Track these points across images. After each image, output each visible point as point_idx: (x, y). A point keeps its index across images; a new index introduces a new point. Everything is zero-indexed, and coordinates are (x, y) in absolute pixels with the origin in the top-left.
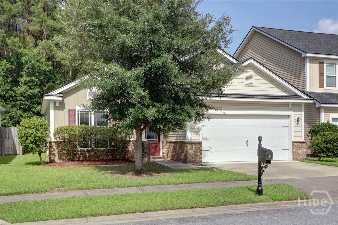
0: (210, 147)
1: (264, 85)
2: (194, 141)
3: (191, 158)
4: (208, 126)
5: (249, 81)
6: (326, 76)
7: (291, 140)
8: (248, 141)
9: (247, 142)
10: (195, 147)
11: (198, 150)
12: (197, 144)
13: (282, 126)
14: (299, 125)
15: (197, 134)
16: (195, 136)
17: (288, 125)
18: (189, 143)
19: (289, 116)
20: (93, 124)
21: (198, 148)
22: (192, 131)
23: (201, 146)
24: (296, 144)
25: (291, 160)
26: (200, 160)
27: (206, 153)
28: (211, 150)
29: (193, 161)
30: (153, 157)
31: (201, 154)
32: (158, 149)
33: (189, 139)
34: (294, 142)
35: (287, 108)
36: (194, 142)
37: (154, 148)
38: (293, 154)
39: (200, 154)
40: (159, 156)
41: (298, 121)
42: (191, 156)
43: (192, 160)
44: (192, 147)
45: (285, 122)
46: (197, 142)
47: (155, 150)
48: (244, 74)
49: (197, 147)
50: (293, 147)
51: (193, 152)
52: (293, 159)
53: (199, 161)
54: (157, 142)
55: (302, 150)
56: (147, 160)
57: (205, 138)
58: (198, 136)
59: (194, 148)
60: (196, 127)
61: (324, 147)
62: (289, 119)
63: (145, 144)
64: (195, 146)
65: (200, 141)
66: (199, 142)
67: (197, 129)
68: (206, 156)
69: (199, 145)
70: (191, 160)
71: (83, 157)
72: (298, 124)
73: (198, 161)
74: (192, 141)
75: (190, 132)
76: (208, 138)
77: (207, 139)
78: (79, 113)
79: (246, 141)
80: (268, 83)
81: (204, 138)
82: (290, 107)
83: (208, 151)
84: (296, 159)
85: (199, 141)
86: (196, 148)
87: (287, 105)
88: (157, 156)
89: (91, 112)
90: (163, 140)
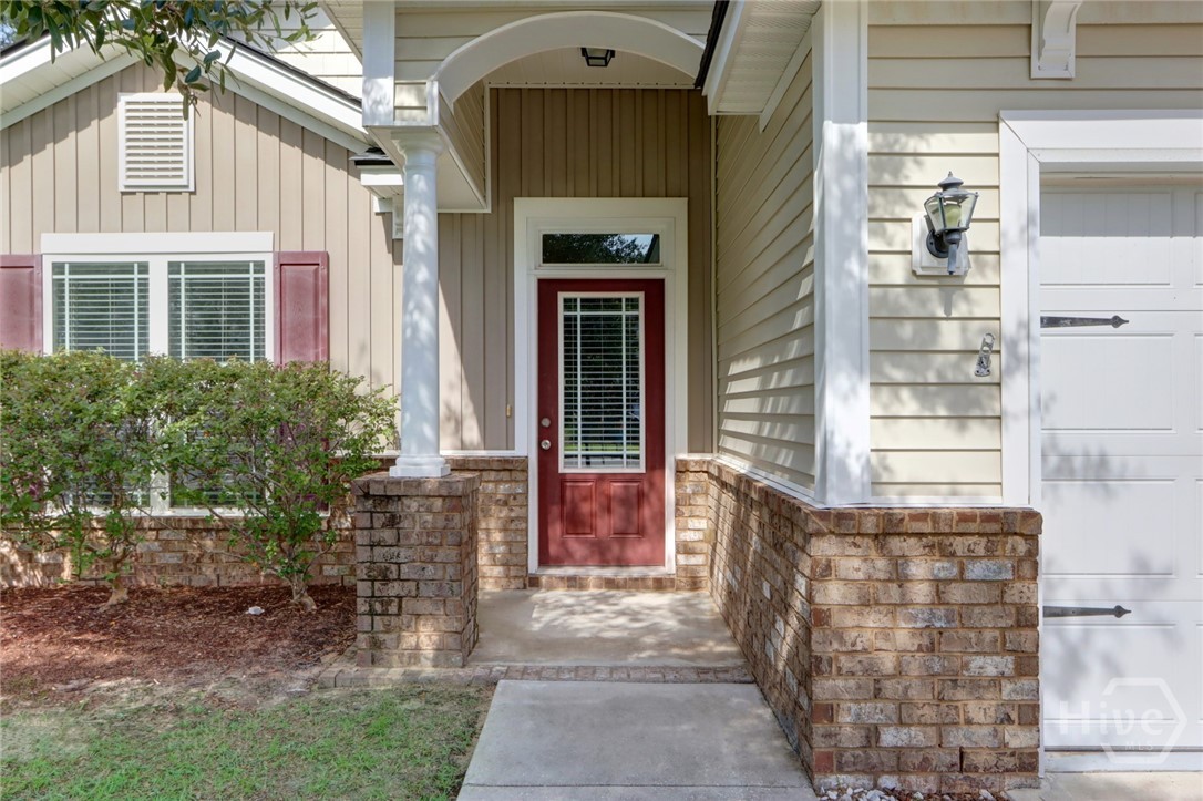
0: (1142, 568)
2: (918, 501)
3: (872, 712)
4: (1117, 321)
10: (939, 585)
12: (959, 545)
15: (960, 419)
16: (940, 433)
18: (842, 524)
20: (159, 345)
21: (982, 594)
22: (898, 375)
23: (1029, 562)
26: (1016, 738)
27: (1087, 637)
28: (1162, 606)
29: (898, 751)
30: (609, 573)
31: (1027, 664)
32: (647, 512)
33: (855, 468)
36: (924, 516)
37: (618, 510)
39: (1006, 663)
40: (654, 572)
42: (877, 694)
43: (889, 737)
44: (899, 577)
46: (965, 517)
47: (628, 519)
49: (961, 578)
51: (903, 638)
53: (1001, 748)
54: (642, 469)
56: (429, 653)
57: (1078, 462)
58: (978, 434)
59: (921, 592)
60: (950, 335)
64: (944, 568)
65: (1011, 498)
66: (991, 517)
67: (967, 353)
68: (1096, 669)
69: (990, 553)
70: (872, 734)
73: (982, 758)
74: (893, 500)
75: (864, 390)
76: (1115, 463)
77: (1098, 472)
81: (1066, 458)
83: (1119, 612)
85: (992, 500)
86: (956, 594)
88: (636, 572)
89: (144, 268)
90: (684, 456)
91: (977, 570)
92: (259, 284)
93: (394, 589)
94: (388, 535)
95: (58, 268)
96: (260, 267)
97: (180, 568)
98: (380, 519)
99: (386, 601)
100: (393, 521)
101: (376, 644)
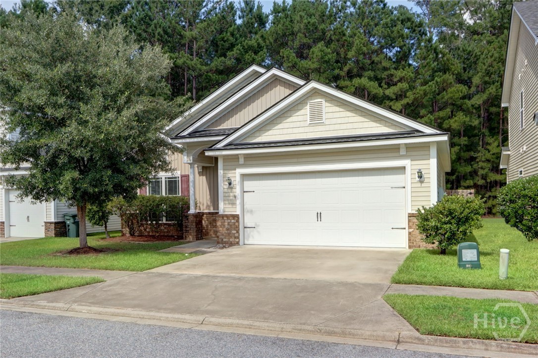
1: (346, 120)
2: (227, 214)
3: (222, 237)
4: (254, 192)
5: (316, 117)
7: (406, 211)
8: (320, 213)
9: (319, 216)
10: (228, 223)
12: (231, 218)
13: (390, 188)
14: (423, 185)
15: (232, 204)
16: (230, 206)
17: (403, 186)
21: (233, 224)
22: (226, 199)
23: (238, 221)
24: (413, 220)
28: (260, 227)
29: (225, 241)
31: (238, 232)
33: (222, 210)
34: (411, 216)
35: (397, 154)
38: (409, 237)
39: (235, 232)
41: (420, 177)
42: (223, 235)
44: (225, 222)
46: (231, 215)
48: (308, 107)
50: (409, 224)
51: (225, 229)
52: (409, 247)
53: (235, 241)
57: (249, 210)
58: (233, 206)
60: (232, 194)
62: (402, 174)
64: (229, 221)
65: (237, 213)
67: (233, 196)
69: (234, 219)
70: (222, 240)
72: (421, 182)
73: (233, 242)
75: (223, 201)
76: (253, 210)
79: (318, 213)
80: (355, 115)
82: (403, 152)
83: (254, 228)
84: (413, 247)
85: (235, 213)
86: (230, 224)
87: (396, 148)
89: (161, 178)
91: (232, 221)
92: (178, 180)
93: (188, 229)
94: (187, 221)
96: (178, 178)
97: (167, 232)
98: (186, 219)
99: (187, 231)
100: (187, 219)
101: (186, 237)
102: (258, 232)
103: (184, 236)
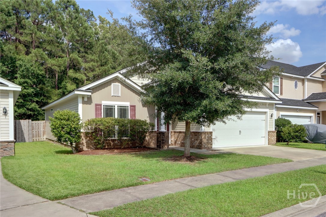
0: (216, 136)
6: (274, 86)
7: (267, 130)
9: (240, 132)
10: (208, 136)
11: (210, 138)
13: (261, 120)
17: (264, 119)
18: (203, 132)
19: (265, 113)
20: (116, 117)
23: (212, 135)
24: (270, 133)
25: (267, 145)
31: (212, 141)
33: (203, 129)
34: (269, 132)
35: (265, 106)
36: (207, 132)
38: (268, 140)
41: (271, 116)
42: (205, 144)
43: (205, 146)
45: (263, 117)
50: (268, 135)
51: (206, 140)
52: (269, 144)
53: (210, 147)
55: (274, 137)
56: (166, 148)
57: (213, 129)
59: (207, 137)
61: (294, 135)
62: (265, 114)
63: (165, 134)
64: (208, 135)
65: (211, 131)
66: (210, 132)
69: (210, 134)
71: (108, 146)
72: (271, 118)
74: (205, 131)
76: (215, 129)
78: (105, 107)
82: (267, 106)
83: (215, 139)
84: (270, 144)
85: (210, 131)
87: (265, 104)
89: (114, 106)
90: (171, 130)
92: (128, 109)
93: (164, 142)
94: (163, 137)
95: (104, 106)
96: (128, 107)
99: (163, 143)
100: (164, 135)
101: (163, 147)
102: (217, 141)
103: (161, 146)
